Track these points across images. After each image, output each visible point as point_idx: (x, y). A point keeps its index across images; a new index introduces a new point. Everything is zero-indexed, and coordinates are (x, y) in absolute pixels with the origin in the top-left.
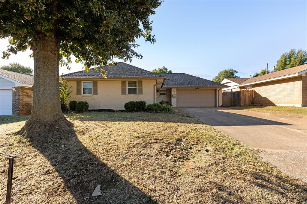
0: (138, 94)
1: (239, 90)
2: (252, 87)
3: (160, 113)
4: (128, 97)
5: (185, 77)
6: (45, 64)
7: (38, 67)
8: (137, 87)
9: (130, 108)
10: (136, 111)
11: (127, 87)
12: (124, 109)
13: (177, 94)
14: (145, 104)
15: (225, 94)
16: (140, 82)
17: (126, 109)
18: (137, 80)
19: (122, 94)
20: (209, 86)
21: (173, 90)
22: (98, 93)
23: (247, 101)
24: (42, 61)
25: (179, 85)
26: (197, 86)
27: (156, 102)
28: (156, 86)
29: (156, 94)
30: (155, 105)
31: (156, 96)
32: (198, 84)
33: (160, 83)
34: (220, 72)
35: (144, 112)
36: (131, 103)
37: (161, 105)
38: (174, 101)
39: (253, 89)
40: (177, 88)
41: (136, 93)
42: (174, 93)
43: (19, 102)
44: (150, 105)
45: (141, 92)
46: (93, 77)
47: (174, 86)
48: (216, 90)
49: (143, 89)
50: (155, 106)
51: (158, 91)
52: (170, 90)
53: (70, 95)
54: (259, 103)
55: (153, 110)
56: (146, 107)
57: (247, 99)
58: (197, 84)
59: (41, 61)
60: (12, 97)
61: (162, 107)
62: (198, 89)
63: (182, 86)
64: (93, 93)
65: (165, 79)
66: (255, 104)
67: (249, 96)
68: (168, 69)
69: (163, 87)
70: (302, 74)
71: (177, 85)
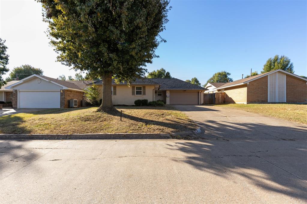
1: (217, 92)
4: (136, 97)
5: (177, 82)
7: (105, 84)
8: (142, 91)
9: (138, 103)
10: (142, 106)
11: (136, 91)
12: (135, 105)
13: (170, 95)
14: (147, 101)
15: (205, 95)
16: (144, 87)
18: (142, 86)
19: (132, 95)
20: (193, 89)
21: (167, 92)
22: (117, 94)
23: (220, 100)
25: (172, 88)
26: (185, 89)
27: (154, 100)
28: (154, 90)
30: (153, 102)
31: (154, 96)
32: (186, 88)
33: (157, 88)
34: (214, 74)
35: (147, 106)
37: (157, 102)
38: (168, 100)
39: (225, 91)
40: (169, 90)
41: (142, 95)
42: (168, 94)
43: (64, 99)
44: (150, 102)
45: (144, 94)
48: (199, 92)
51: (156, 92)
52: (165, 92)
53: (99, 95)
55: (152, 105)
56: (148, 103)
57: (220, 98)
59: (107, 82)
60: (60, 96)
62: (185, 91)
63: (174, 89)
64: (113, 94)
65: (160, 86)
66: (225, 103)
67: (221, 97)
68: (166, 71)
69: (160, 89)
70: (247, 83)
71: (170, 88)
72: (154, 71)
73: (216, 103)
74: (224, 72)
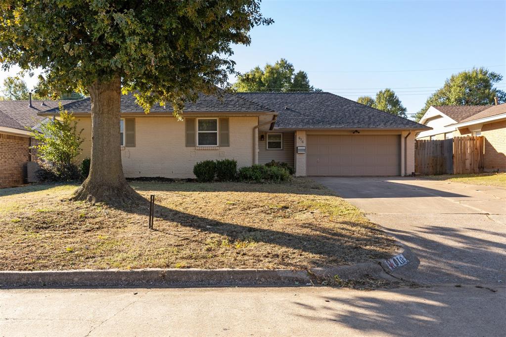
0: (220, 146)
1: (458, 134)
2: (482, 131)
3: (266, 183)
4: (198, 152)
5: (329, 103)
6: (110, 108)
7: (100, 112)
8: (217, 132)
9: (205, 173)
10: (216, 181)
11: (198, 132)
12: (195, 177)
13: (307, 144)
14: (235, 166)
15: (420, 145)
16: (225, 122)
17: (198, 176)
18: (218, 117)
19: (186, 146)
20: (381, 127)
21: (298, 135)
23: (468, 162)
24: (107, 104)
25: (314, 123)
26: (355, 127)
27: (257, 163)
28: (257, 130)
29: (257, 147)
30: (254, 168)
31: (257, 151)
32: (358, 122)
33: (266, 123)
35: (233, 181)
36: (207, 164)
37: (267, 168)
38: (301, 161)
39: (482, 134)
40: (307, 131)
41: (216, 145)
42: (301, 142)
44: (245, 169)
45: (226, 142)
46: (128, 110)
47: (300, 126)
48: (400, 136)
49: (231, 134)
50: (255, 170)
51: (262, 137)
52: (291, 137)
53: (80, 147)
54: (493, 168)
55: (250, 177)
56: (236, 172)
57: (468, 156)
58: (356, 121)
59: (105, 104)
61: (269, 173)
62: (357, 134)
63: (320, 126)
64: (127, 143)
65: (275, 116)
66: (485, 170)
67: (472, 152)
68: (294, 67)
69: (275, 128)
71: (308, 123)
72: (258, 69)
73: (455, 170)
74: (481, 71)
